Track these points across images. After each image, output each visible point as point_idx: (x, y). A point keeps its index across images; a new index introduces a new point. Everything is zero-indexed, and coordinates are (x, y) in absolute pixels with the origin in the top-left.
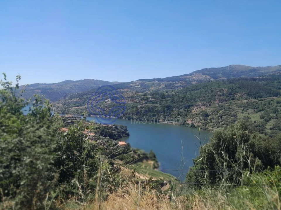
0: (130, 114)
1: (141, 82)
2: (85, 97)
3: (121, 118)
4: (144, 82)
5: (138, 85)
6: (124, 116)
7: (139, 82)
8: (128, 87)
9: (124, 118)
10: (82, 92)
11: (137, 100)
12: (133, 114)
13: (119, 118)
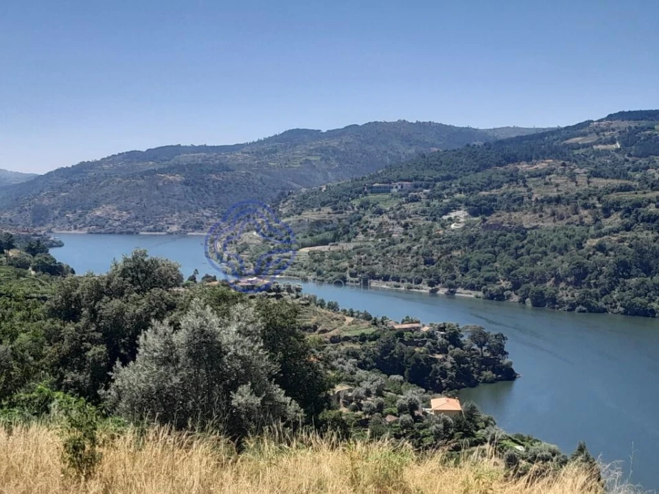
0: (543, 280)
1: (625, 124)
2: (356, 203)
3: (499, 297)
4: (644, 123)
5: (613, 141)
6: (516, 286)
7: (615, 124)
8: (556, 153)
9: (516, 298)
10: (346, 181)
11: (584, 212)
12: (558, 279)
13: (491, 297)
